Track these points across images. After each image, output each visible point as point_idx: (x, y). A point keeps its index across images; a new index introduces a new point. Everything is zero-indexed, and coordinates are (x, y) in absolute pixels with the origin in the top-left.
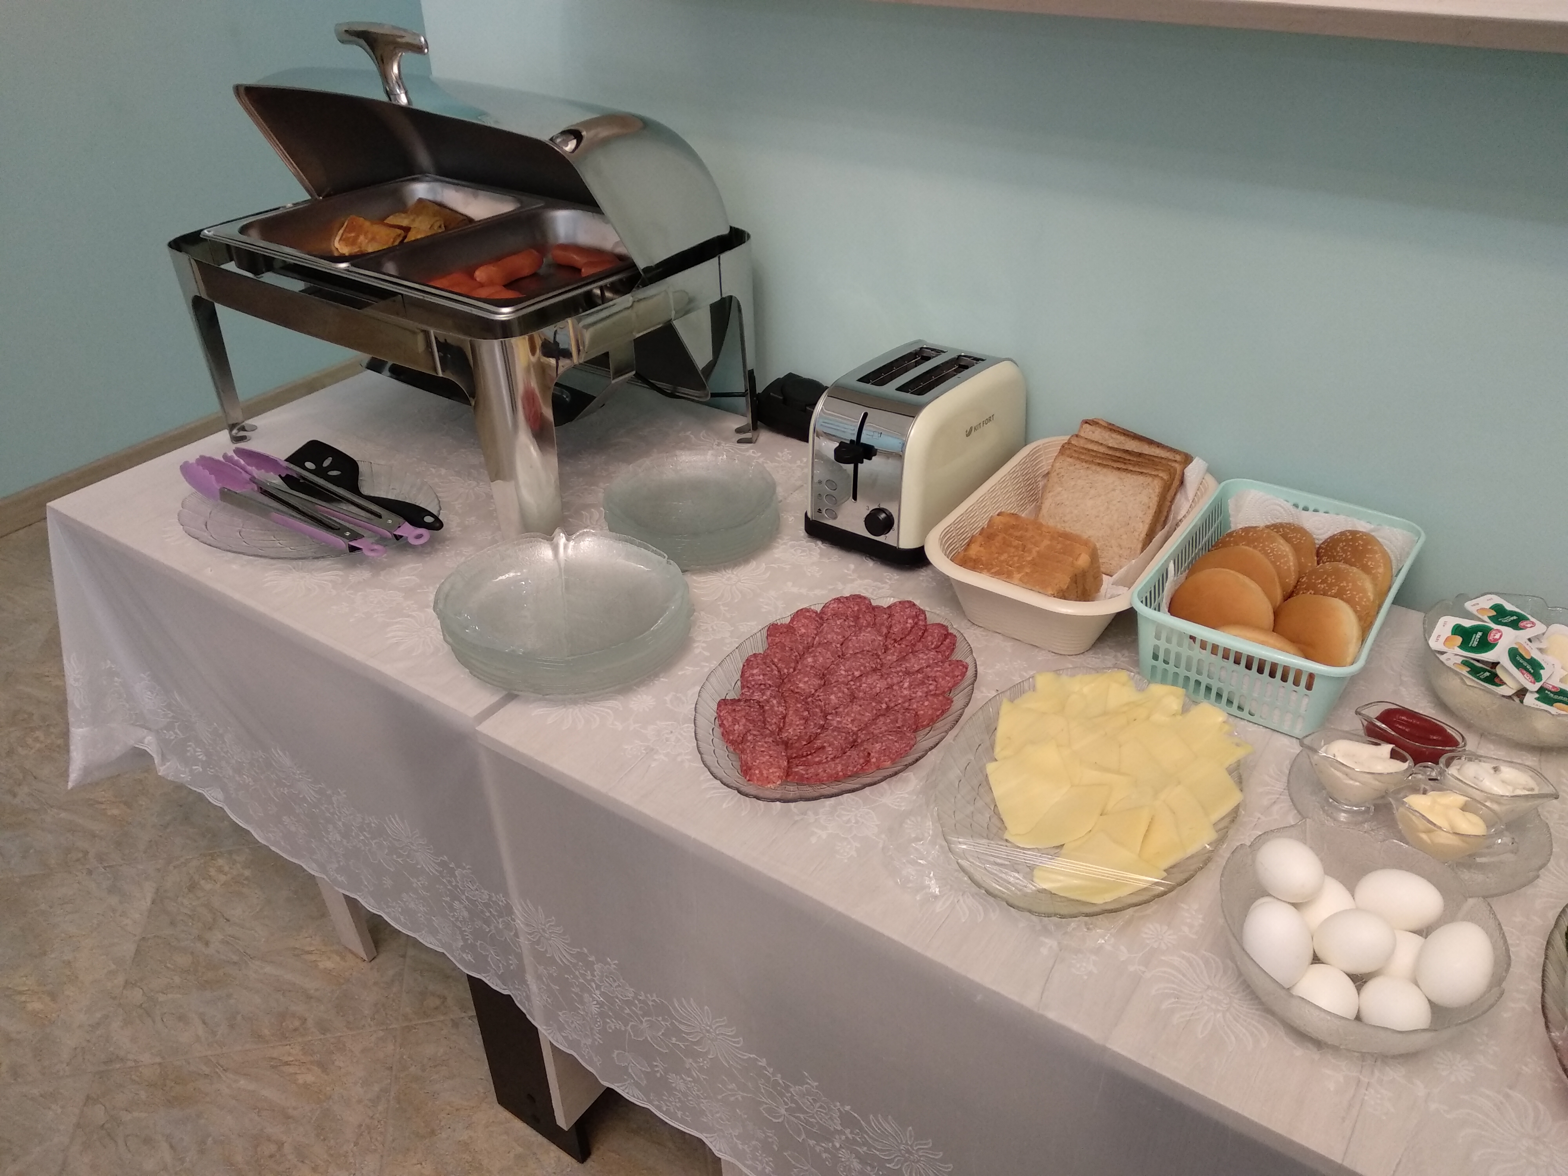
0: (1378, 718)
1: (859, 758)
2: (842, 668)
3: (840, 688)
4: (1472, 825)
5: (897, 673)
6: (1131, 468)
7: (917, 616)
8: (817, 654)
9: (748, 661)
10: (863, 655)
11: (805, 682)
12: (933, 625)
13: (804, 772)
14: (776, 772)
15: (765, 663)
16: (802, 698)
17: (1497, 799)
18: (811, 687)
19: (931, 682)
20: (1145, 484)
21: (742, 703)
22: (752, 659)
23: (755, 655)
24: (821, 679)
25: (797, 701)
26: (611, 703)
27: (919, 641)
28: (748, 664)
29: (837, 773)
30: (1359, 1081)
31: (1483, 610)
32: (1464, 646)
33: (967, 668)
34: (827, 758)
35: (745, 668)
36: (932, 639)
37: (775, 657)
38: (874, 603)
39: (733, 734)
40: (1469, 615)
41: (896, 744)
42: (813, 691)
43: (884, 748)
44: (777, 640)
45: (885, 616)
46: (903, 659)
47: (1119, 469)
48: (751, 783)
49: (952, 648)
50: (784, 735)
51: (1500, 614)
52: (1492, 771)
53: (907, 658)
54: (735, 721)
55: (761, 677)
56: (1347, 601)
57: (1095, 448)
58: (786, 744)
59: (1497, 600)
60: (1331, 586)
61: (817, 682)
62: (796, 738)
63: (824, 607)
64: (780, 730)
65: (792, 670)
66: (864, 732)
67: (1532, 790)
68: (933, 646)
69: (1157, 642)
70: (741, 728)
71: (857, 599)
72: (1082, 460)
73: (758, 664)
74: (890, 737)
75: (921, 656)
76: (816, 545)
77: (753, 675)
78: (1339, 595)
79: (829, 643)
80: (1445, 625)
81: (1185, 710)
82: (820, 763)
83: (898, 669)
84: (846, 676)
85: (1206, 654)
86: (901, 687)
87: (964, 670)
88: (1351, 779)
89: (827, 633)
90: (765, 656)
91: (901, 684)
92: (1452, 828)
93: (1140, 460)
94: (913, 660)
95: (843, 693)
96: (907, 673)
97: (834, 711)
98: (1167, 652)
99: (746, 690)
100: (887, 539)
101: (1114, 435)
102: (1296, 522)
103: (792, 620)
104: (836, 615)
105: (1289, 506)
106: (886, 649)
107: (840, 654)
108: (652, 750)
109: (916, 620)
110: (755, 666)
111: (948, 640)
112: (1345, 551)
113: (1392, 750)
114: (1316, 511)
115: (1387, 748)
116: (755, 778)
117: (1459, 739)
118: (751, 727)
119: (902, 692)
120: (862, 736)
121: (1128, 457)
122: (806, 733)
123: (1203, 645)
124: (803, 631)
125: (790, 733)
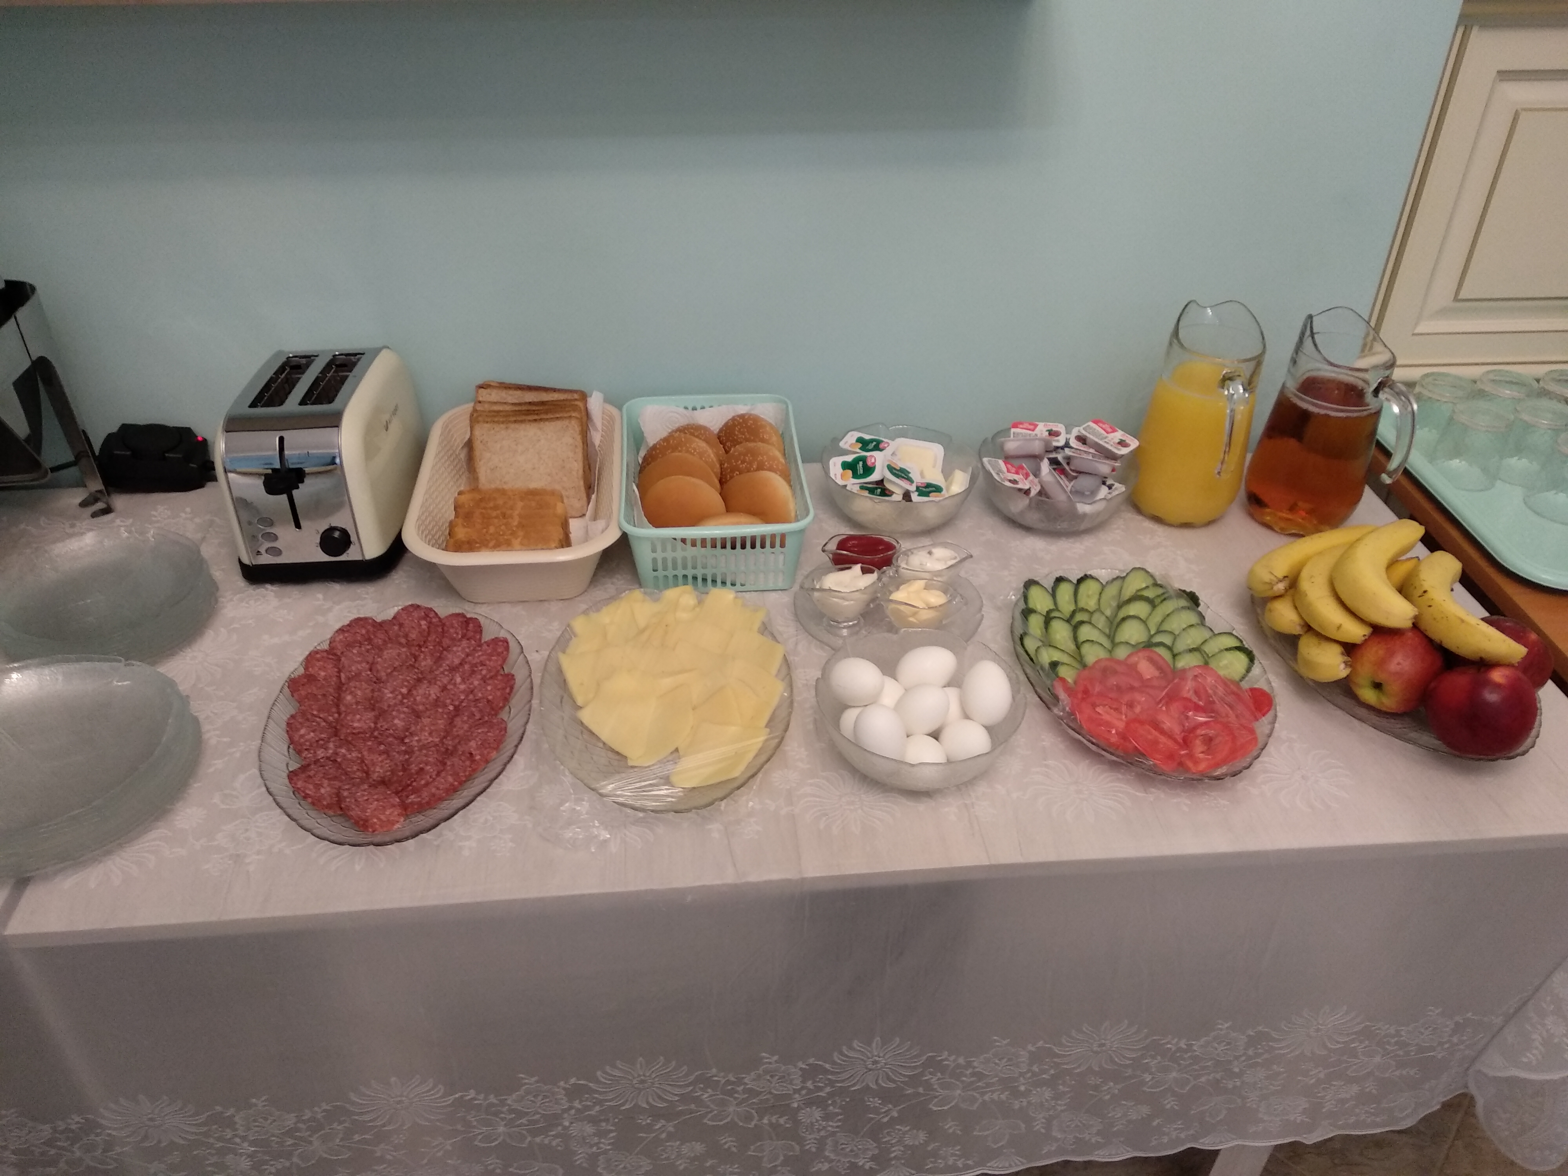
0: (838, 549)
1: (463, 762)
2: (386, 691)
3: (398, 711)
4: (936, 598)
5: (442, 673)
6: (545, 417)
7: (427, 616)
8: (353, 689)
9: (289, 724)
10: (399, 671)
11: (359, 721)
12: (446, 617)
13: (419, 799)
14: (393, 812)
15: (308, 720)
16: (367, 735)
17: (939, 573)
18: (367, 722)
19: (480, 668)
20: (564, 426)
21: (312, 766)
22: (292, 722)
23: (293, 717)
24: (373, 710)
25: (365, 740)
26: (153, 834)
27: (443, 637)
28: (291, 728)
29: (452, 785)
30: (966, 805)
31: (851, 445)
32: (855, 475)
33: (507, 643)
34: (431, 777)
35: (290, 733)
36: (456, 631)
37: (312, 709)
38: (379, 619)
39: (325, 799)
40: (845, 452)
41: (489, 734)
42: (372, 725)
43: (479, 743)
44: (303, 693)
45: (396, 628)
46: (438, 660)
47: (535, 420)
48: (376, 832)
49: (479, 628)
50: (375, 776)
51: (864, 444)
52: (928, 555)
53: (442, 656)
54: (318, 786)
55: (312, 734)
56: (771, 469)
57: (500, 408)
58: (383, 782)
59: (857, 435)
60: (751, 463)
61: (371, 715)
62: (389, 773)
63: (330, 643)
64: (367, 773)
65: (336, 715)
66: (448, 738)
67: (955, 558)
68: (460, 636)
69: (654, 555)
70: (328, 789)
71: (359, 622)
72: (498, 422)
73: (301, 723)
74: (480, 731)
75: (455, 649)
76: (267, 589)
77: (302, 736)
78: (760, 467)
79: (358, 675)
80: (835, 466)
81: (700, 602)
82: (427, 784)
83: (442, 669)
84: (395, 698)
85: (698, 551)
86: (455, 684)
87: (505, 644)
88: (848, 600)
89: (350, 667)
90: (303, 714)
91: (453, 682)
92: (927, 605)
93: (546, 407)
94: (450, 656)
95: (404, 713)
96: (453, 669)
97: (407, 734)
98: (665, 560)
99: (305, 754)
100: (351, 555)
101: (511, 392)
102: (692, 422)
103: (306, 669)
104: (349, 645)
105: (681, 410)
106: (416, 658)
107: (375, 679)
108: (238, 856)
109: (428, 619)
110: (299, 726)
111: (471, 625)
112: (743, 434)
113: (862, 568)
114: (703, 408)
115: (857, 568)
116: (377, 826)
117: (895, 543)
118: (337, 784)
119: (458, 688)
120: (450, 743)
121: (534, 408)
122: (396, 765)
123: (694, 543)
124: (323, 674)
125: (379, 771)
